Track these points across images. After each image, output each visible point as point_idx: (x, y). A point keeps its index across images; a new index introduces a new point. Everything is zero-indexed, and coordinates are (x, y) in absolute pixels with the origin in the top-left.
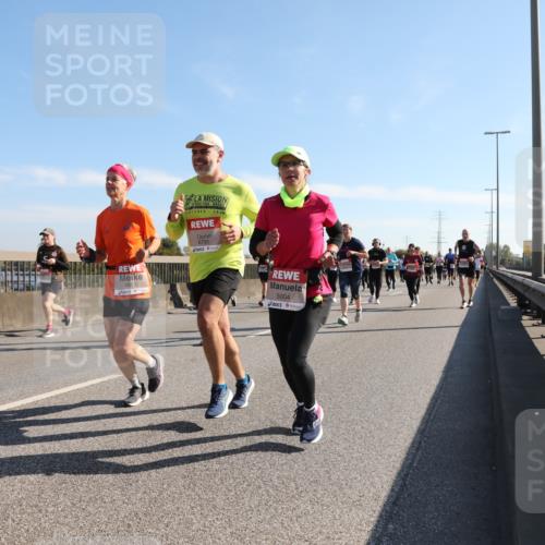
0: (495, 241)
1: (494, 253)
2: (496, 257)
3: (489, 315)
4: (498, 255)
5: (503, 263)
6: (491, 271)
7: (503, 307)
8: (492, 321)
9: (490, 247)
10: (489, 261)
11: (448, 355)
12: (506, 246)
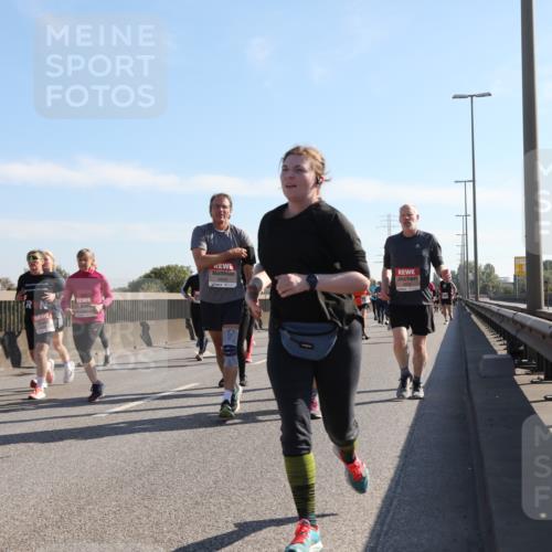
0: (471, 259)
1: (471, 277)
2: (475, 283)
3: (467, 370)
4: (477, 278)
5: (484, 291)
6: (467, 304)
7: (485, 357)
8: (471, 378)
9: (465, 267)
10: (464, 288)
11: (407, 430)
12: (489, 266)
